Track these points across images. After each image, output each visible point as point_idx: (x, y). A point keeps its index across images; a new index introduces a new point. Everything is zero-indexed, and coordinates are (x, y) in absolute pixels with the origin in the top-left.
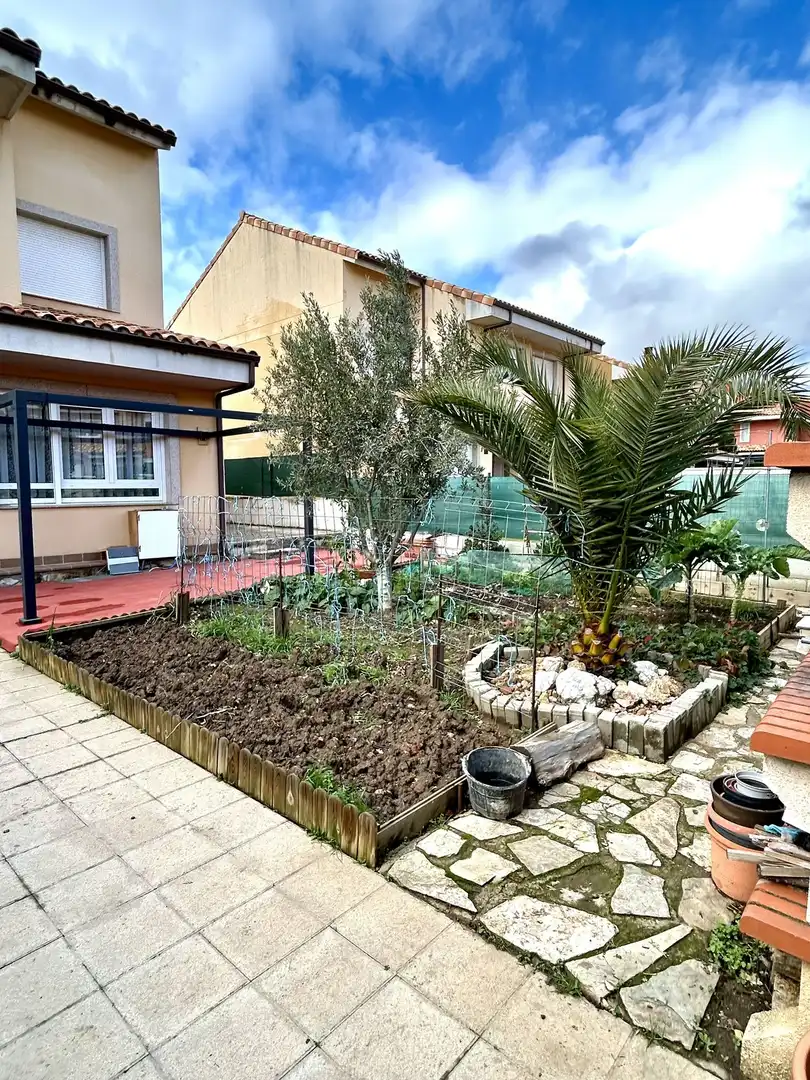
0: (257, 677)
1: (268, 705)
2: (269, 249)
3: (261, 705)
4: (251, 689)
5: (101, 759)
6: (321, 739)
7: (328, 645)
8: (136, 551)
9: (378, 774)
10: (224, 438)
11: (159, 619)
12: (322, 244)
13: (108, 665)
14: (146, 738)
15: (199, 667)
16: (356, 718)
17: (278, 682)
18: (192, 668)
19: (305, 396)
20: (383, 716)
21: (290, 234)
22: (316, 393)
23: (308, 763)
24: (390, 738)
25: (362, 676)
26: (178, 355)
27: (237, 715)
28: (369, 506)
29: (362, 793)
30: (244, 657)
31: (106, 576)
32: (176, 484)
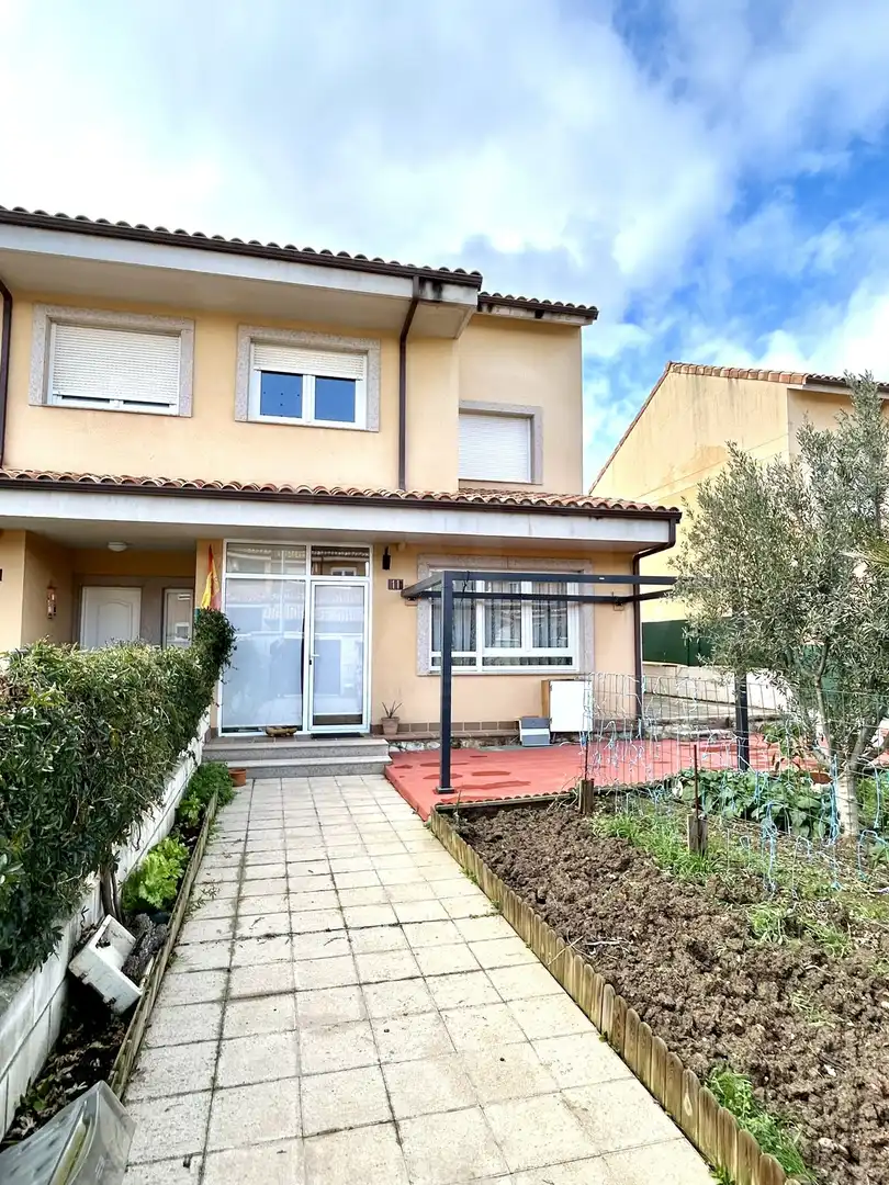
0: (661, 906)
1: (671, 950)
2: (697, 393)
3: (661, 948)
4: (652, 922)
5: (483, 970)
6: (739, 1021)
7: (760, 876)
8: (547, 722)
9: (826, 1110)
10: (641, 602)
11: (562, 806)
12: (760, 376)
13: (505, 854)
14: (529, 955)
15: (597, 875)
16: (795, 1000)
17: (688, 918)
18: (589, 875)
19: (728, 559)
20: (839, 1009)
21: (722, 373)
22: (742, 554)
23: (717, 1055)
24: (848, 1052)
25: (808, 935)
26: (594, 520)
27: (632, 953)
28: (819, 693)
29: (797, 1136)
30: (648, 874)
31: (519, 747)
32: (590, 651)
